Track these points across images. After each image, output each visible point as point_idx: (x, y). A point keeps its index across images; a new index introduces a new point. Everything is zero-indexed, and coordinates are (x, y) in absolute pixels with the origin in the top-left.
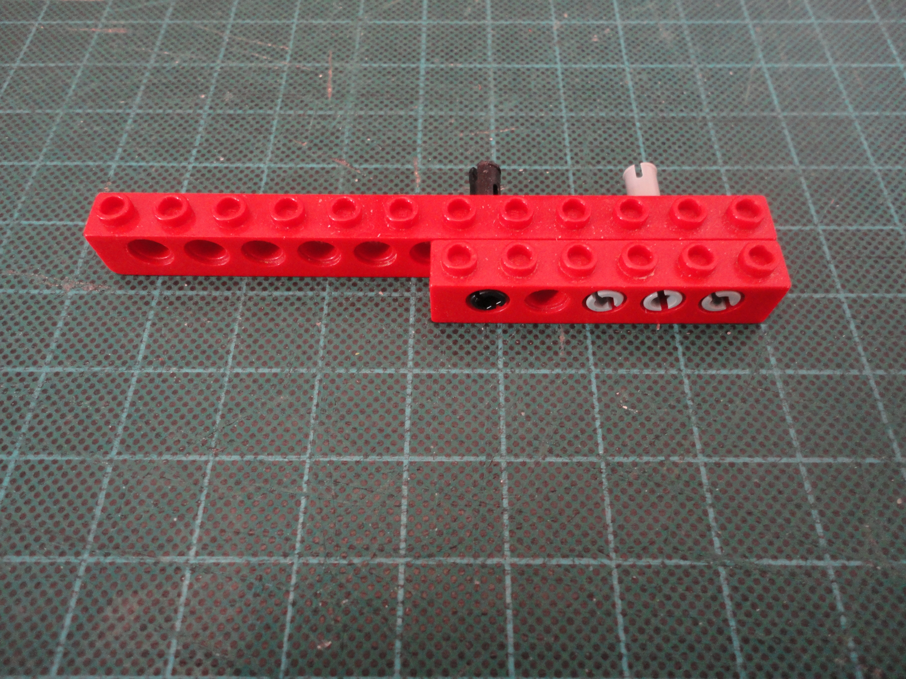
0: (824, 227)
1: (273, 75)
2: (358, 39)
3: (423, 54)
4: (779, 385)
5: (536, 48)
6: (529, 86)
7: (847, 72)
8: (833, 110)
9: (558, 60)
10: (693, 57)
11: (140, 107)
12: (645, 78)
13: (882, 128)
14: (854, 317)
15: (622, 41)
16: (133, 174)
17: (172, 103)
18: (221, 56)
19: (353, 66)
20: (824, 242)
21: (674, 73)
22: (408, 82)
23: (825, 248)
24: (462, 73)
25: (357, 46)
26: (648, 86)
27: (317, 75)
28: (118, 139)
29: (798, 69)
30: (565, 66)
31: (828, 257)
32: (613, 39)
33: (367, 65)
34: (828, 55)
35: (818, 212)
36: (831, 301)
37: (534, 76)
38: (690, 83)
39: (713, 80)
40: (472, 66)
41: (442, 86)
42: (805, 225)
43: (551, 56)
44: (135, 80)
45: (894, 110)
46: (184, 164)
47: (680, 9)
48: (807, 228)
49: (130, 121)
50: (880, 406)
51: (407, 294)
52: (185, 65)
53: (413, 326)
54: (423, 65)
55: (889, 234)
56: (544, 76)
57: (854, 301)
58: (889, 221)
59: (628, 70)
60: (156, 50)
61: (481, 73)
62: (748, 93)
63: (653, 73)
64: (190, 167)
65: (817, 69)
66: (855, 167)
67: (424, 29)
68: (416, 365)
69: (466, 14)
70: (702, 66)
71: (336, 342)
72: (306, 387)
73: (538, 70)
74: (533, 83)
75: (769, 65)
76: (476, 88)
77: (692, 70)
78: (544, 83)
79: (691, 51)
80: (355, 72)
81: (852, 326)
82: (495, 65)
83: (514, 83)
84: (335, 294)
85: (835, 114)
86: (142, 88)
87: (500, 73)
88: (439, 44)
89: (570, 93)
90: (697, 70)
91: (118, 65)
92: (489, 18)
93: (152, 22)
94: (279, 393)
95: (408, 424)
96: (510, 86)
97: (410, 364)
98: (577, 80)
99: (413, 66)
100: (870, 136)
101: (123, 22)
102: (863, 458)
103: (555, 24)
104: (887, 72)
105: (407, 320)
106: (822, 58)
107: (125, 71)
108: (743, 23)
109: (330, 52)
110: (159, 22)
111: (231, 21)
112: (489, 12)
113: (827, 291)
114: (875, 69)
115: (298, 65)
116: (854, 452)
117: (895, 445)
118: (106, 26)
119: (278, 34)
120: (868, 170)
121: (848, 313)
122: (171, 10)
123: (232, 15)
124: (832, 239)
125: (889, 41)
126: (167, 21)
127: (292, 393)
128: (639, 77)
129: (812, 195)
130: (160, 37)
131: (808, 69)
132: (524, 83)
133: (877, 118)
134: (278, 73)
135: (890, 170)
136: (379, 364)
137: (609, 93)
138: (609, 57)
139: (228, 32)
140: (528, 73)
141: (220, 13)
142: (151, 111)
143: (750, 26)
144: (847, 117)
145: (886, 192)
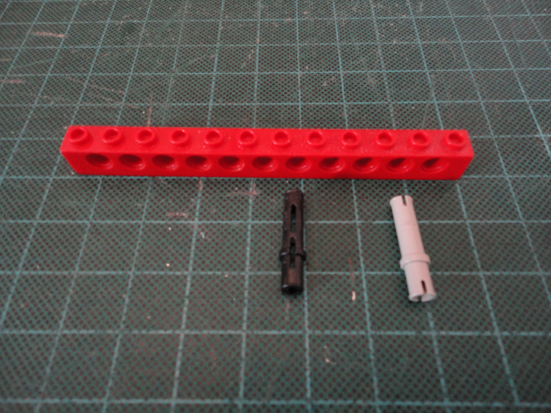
0: (470, 221)
1: (113, 112)
2: (170, 86)
3: (212, 96)
4: (435, 343)
5: (286, 91)
6: (279, 118)
7: (491, 106)
8: (480, 134)
9: (299, 99)
10: (388, 96)
11: (24, 136)
12: (356, 113)
13: (513, 147)
14: (489, 290)
15: (342, 86)
16: (13, 184)
17: (45, 133)
18: (80, 99)
19: (165, 105)
20: (470, 233)
21: (375, 108)
22: (200, 116)
23: (471, 237)
24: (236, 109)
25: (169, 91)
26: (357, 118)
27: (141, 112)
28: (6, 159)
29: (458, 104)
30: (304, 104)
31: (473, 244)
32: (336, 84)
33: (174, 104)
34: (479, 94)
35: (467, 210)
36: (473, 277)
37: (283, 111)
38: (386, 115)
39: (401, 112)
40: (243, 104)
41: (222, 119)
42: (458, 220)
43: (296, 97)
44: (23, 117)
45: (522, 134)
46: (47, 177)
47: (382, 62)
48: (459, 222)
49: (16, 146)
50: (505, 360)
51: (186, 273)
52: (57, 105)
53: (188, 297)
54: (211, 104)
55: (515, 227)
56: (289, 111)
57: (489, 278)
58: (515, 216)
59: (345, 106)
60: (39, 94)
61: (249, 109)
62: (424, 122)
63: (362, 108)
64: (51, 180)
65: (471, 104)
66: (494, 176)
67: (214, 78)
68: (188, 327)
69: (242, 68)
70: (394, 103)
71: (135, 309)
72: (111, 344)
73: (286, 106)
74: (282, 116)
75: (439, 102)
76: (244, 120)
77: (387, 106)
78: (289, 116)
79: (388, 92)
80: (167, 109)
81: (487, 297)
82: (258, 104)
83: (269, 116)
84: (138, 273)
85: (481, 137)
86: (27, 122)
87: (261, 109)
88: (223, 89)
89: (306, 123)
90: (390, 106)
91: (14, 106)
92: (257, 70)
93: (39, 75)
94: (92, 349)
95: (177, 373)
96: (267, 119)
97: (183, 326)
98: (311, 114)
99: (205, 105)
100: (504, 153)
101: (20, 75)
102: (492, 402)
103: (299, 73)
104: (517, 106)
105: (184, 293)
106: (475, 97)
107: (18, 110)
108: (423, 71)
109: (151, 96)
110: (44, 75)
111: (90, 74)
112: (257, 66)
113: (471, 270)
114: (510, 104)
115: (129, 104)
116: (485, 397)
117: (514, 393)
118: (9, 78)
119: (119, 83)
120: (502, 179)
121: (485, 287)
122: (52, 66)
123: (91, 69)
124: (476, 230)
125: (520, 83)
126: (49, 74)
127: (101, 350)
128: (352, 111)
129: (463, 197)
130: (43, 86)
131: (464, 104)
132: (276, 116)
133: (510, 139)
134: (116, 111)
135: (517, 178)
136: (162, 328)
137: (332, 123)
138: (333, 97)
139: (87, 81)
140: (279, 109)
141: (83, 69)
142: (30, 139)
143: (428, 74)
144: (489, 139)
145: (514, 195)
